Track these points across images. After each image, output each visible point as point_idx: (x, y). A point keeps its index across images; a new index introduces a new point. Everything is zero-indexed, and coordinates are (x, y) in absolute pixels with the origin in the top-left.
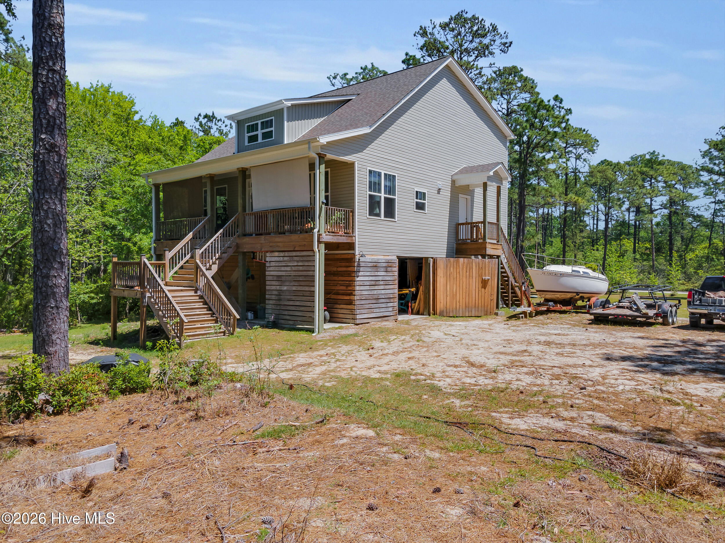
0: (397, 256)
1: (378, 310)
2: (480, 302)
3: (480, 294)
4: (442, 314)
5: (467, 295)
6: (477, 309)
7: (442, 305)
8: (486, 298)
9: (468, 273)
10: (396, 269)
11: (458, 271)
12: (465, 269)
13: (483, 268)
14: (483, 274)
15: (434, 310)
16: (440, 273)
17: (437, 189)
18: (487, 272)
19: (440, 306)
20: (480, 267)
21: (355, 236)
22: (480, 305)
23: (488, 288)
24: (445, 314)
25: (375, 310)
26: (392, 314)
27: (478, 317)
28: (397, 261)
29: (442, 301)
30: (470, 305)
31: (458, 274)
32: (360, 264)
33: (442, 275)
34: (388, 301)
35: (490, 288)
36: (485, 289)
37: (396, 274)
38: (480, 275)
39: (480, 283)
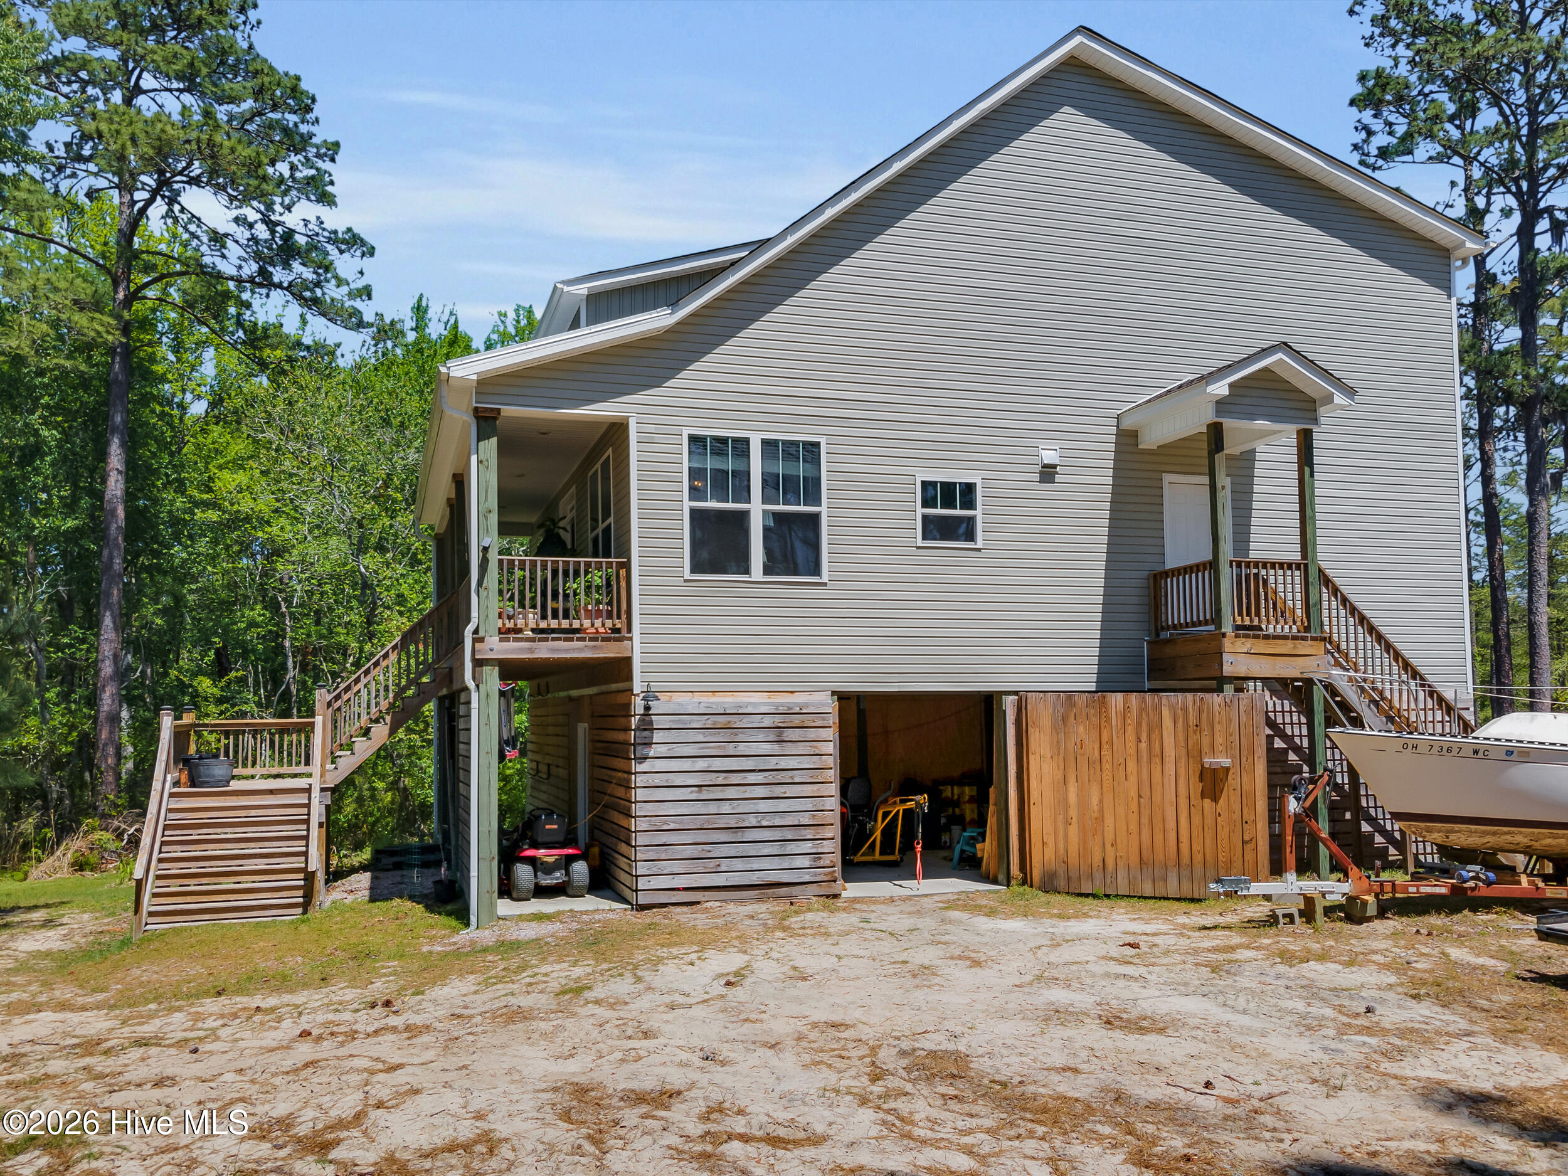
0: (834, 693)
1: (738, 864)
2: (1197, 847)
3: (1196, 820)
4: (1049, 886)
5: (1145, 820)
6: (1185, 873)
7: (1049, 853)
8: (1223, 834)
9: (1143, 745)
10: (831, 734)
11: (1105, 738)
12: (1130, 730)
13: (1204, 725)
14: (1206, 748)
15: (1023, 867)
16: (1040, 741)
17: (1038, 468)
18: (1219, 740)
19: (1042, 856)
20: (1192, 721)
21: (631, 639)
22: (1198, 858)
23: (1229, 798)
24: (1062, 883)
25: (725, 865)
26: (807, 878)
27: (1193, 900)
28: (831, 705)
29: (1050, 841)
30: (1160, 857)
31: (1105, 747)
32: (651, 723)
33: (1046, 751)
34: (789, 834)
35: (1235, 799)
36: (1215, 800)
37: (830, 748)
38: (1194, 753)
39: (1195, 779)
